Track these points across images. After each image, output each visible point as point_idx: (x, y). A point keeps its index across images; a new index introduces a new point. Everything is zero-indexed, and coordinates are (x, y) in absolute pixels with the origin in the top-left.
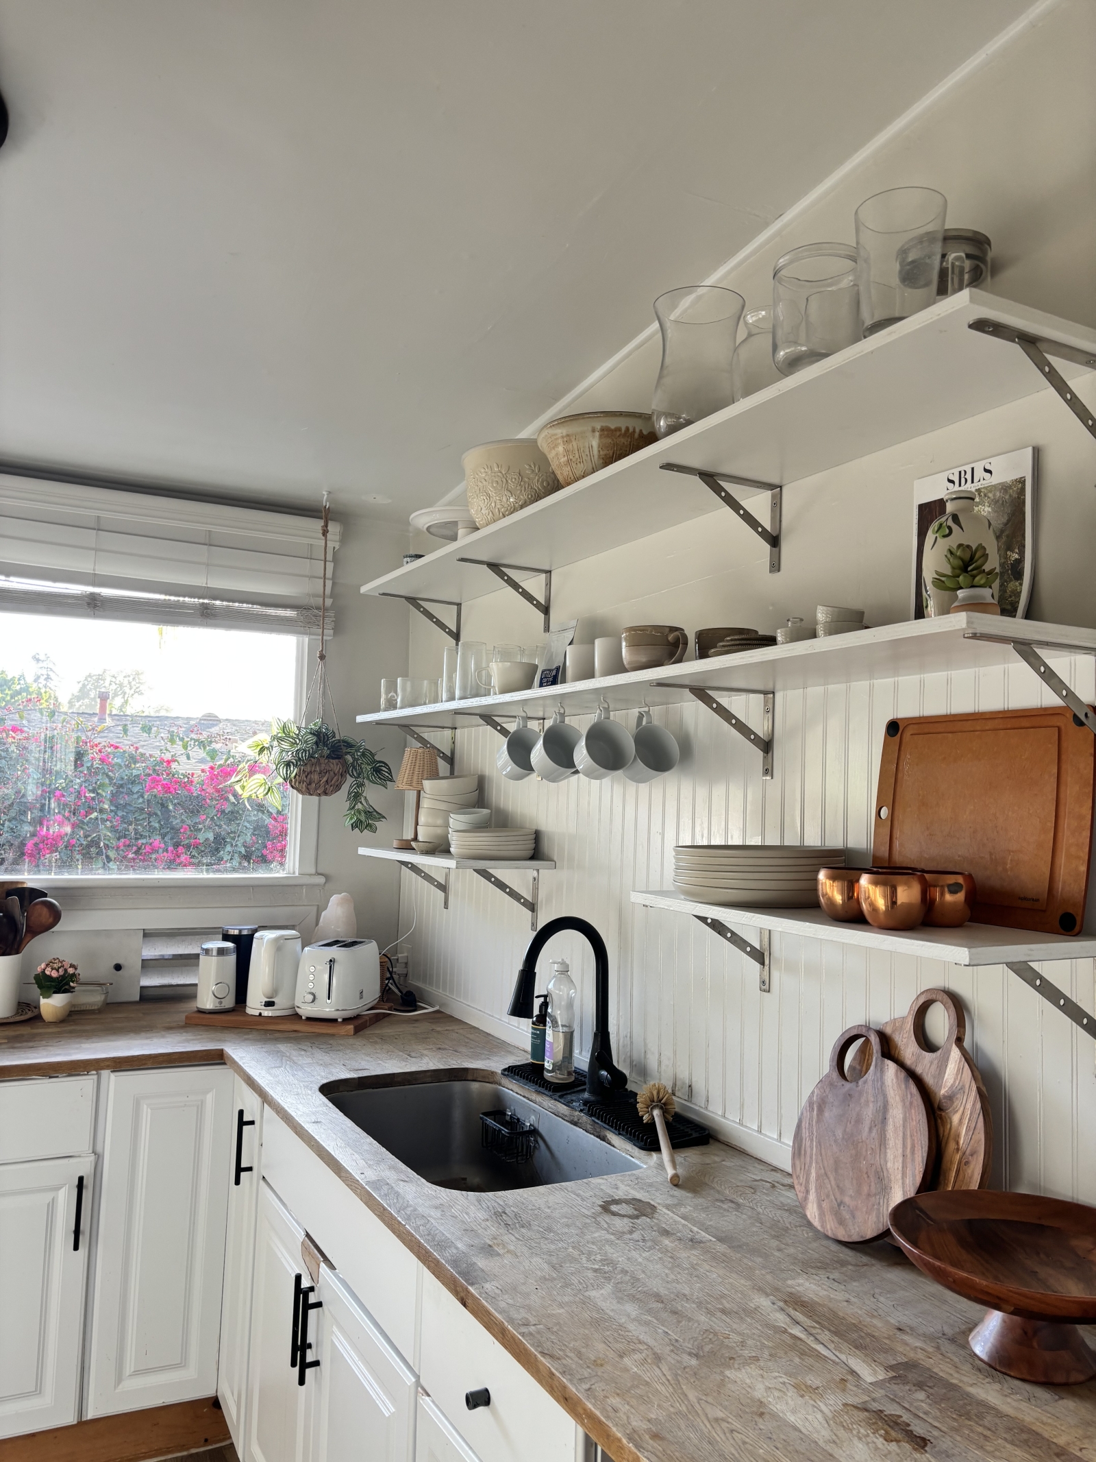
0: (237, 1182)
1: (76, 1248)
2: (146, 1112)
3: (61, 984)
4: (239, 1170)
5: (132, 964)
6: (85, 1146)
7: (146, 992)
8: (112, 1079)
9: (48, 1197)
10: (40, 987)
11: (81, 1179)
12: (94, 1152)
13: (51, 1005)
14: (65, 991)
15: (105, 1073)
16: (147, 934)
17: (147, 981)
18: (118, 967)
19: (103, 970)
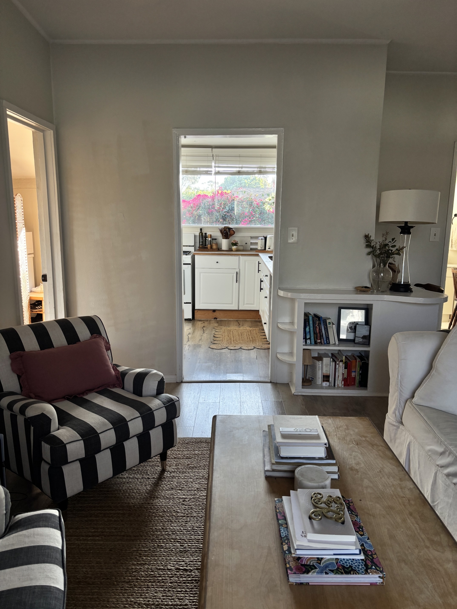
0: (258, 272)
1: (237, 282)
2: (247, 263)
3: (235, 244)
4: (259, 271)
5: (249, 244)
6: (237, 267)
7: (252, 249)
8: (241, 257)
9: (232, 275)
10: (232, 245)
11: (237, 272)
12: (239, 269)
13: (234, 248)
14: (236, 246)
15: (240, 256)
16: (252, 238)
17: (252, 247)
18: (246, 243)
19: (244, 244)
